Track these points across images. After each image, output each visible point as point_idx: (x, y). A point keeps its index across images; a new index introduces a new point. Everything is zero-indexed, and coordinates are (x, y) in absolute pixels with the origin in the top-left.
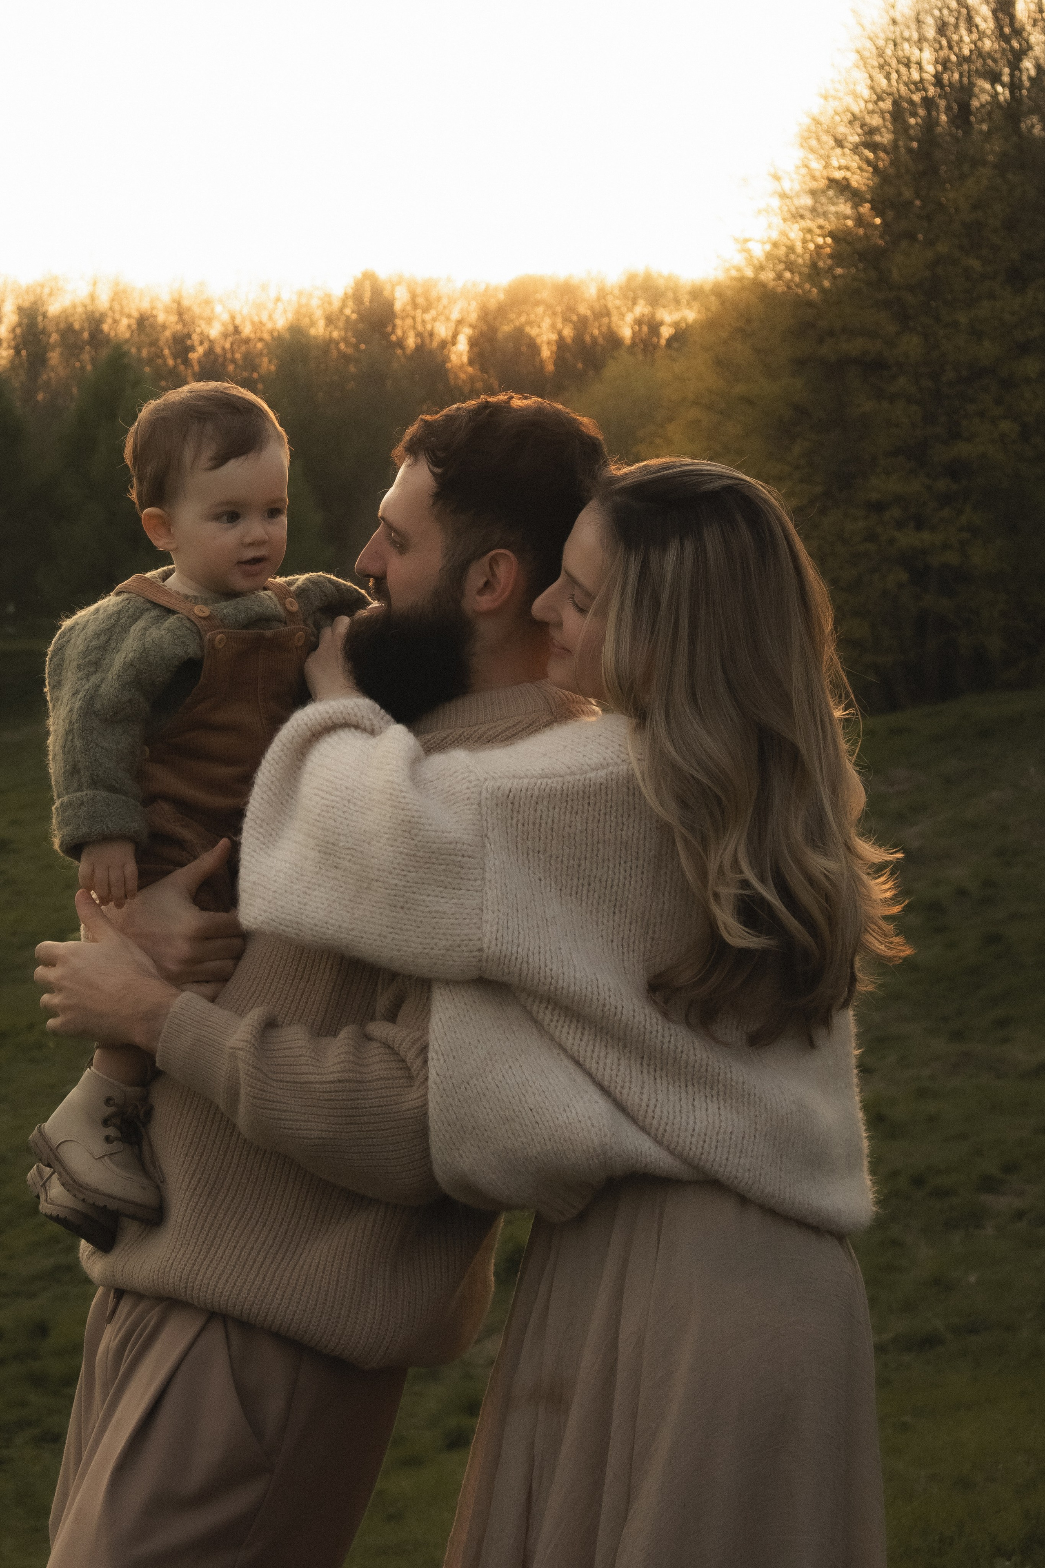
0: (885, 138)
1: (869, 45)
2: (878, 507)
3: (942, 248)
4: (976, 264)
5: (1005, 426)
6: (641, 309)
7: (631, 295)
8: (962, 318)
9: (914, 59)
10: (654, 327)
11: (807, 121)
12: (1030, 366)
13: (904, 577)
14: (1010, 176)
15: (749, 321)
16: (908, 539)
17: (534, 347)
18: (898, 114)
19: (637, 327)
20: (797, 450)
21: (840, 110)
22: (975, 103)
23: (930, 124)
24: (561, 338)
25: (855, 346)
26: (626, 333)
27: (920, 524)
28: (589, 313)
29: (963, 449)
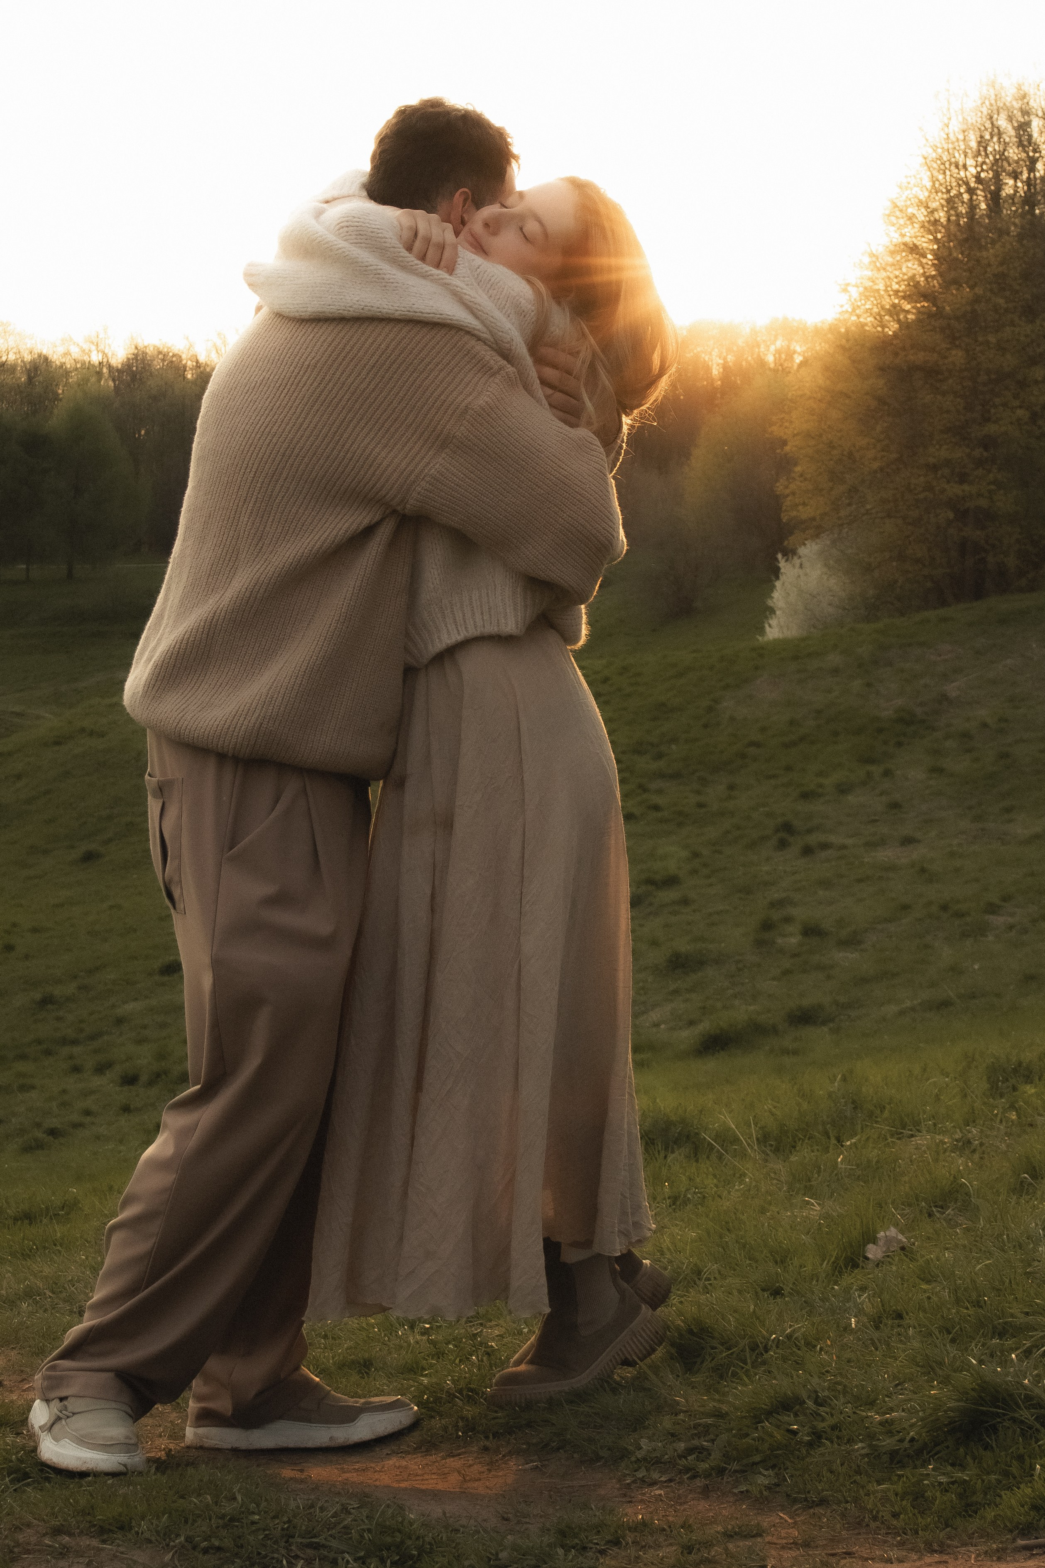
0: (941, 215)
1: (930, 151)
2: (935, 468)
3: (979, 291)
4: (1001, 301)
5: (1020, 412)
6: (779, 343)
7: (773, 333)
8: (992, 339)
9: (961, 163)
10: (790, 355)
11: (889, 204)
12: (1038, 373)
13: (951, 515)
14: (1025, 242)
15: (848, 340)
16: (955, 490)
17: (708, 369)
18: (950, 202)
19: (777, 356)
20: (879, 428)
21: (911, 196)
22: (1003, 194)
23: (972, 207)
24: (726, 362)
25: (919, 357)
26: (770, 359)
27: (963, 479)
28: (744, 345)
29: (992, 429)
